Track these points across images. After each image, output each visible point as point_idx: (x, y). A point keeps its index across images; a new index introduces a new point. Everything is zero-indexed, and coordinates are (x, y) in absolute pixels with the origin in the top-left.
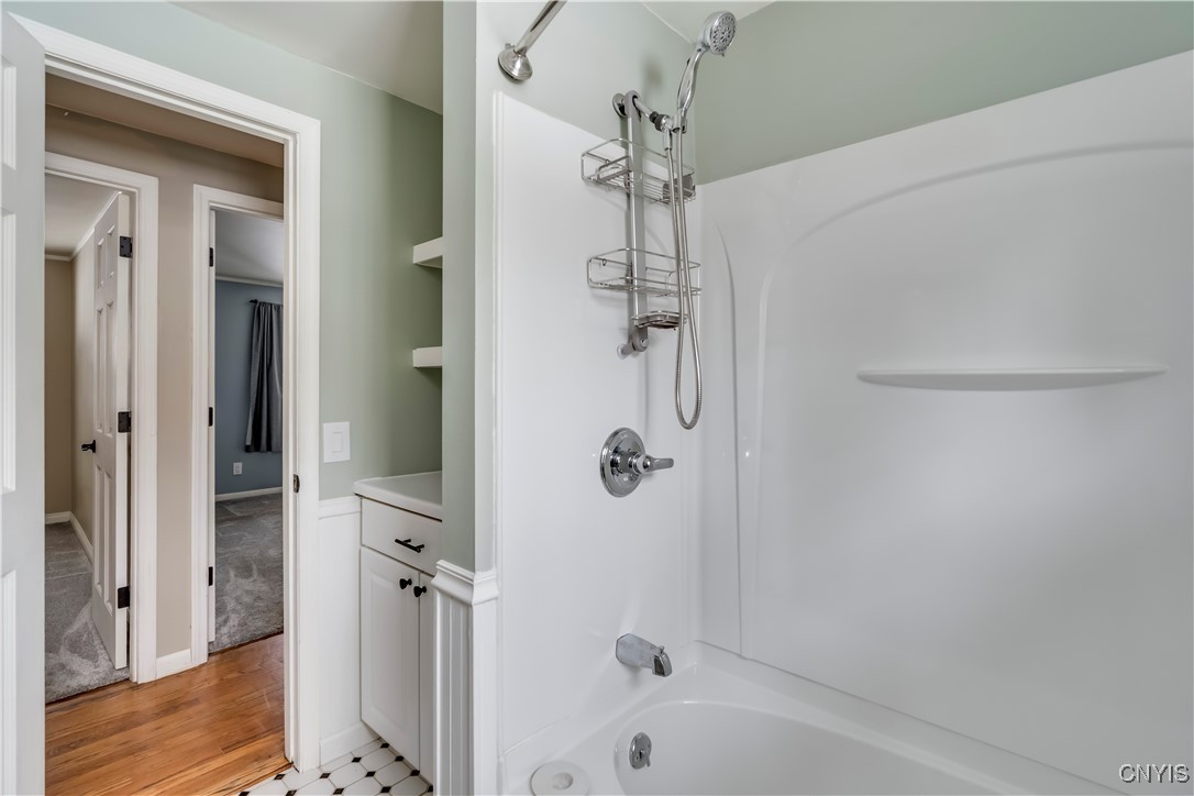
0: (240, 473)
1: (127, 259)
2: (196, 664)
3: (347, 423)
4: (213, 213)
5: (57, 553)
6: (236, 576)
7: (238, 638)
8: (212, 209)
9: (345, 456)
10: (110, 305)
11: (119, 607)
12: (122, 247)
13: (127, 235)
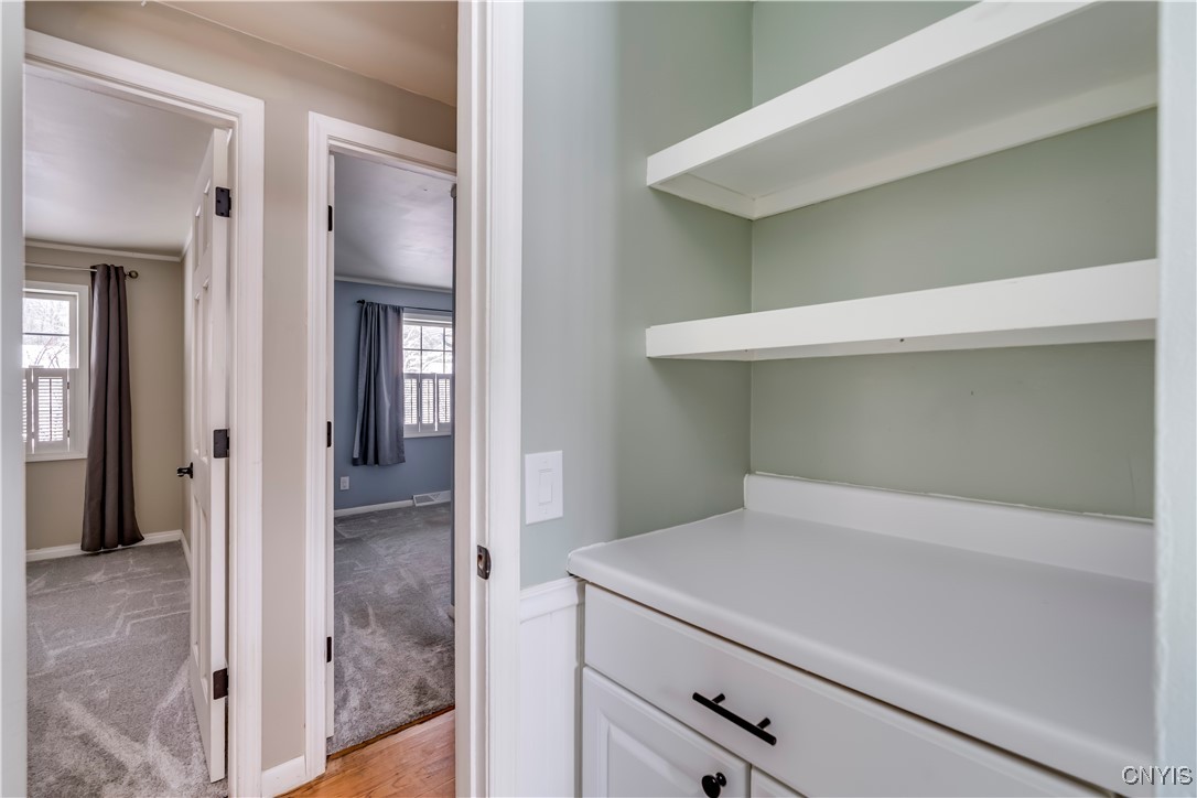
0: (347, 488)
1: (224, 219)
2: (311, 777)
3: (560, 452)
4: (332, 157)
5: (163, 582)
6: (351, 623)
7: (362, 731)
8: (331, 152)
9: (556, 510)
10: (206, 288)
11: (215, 698)
12: (218, 201)
13: (224, 186)
